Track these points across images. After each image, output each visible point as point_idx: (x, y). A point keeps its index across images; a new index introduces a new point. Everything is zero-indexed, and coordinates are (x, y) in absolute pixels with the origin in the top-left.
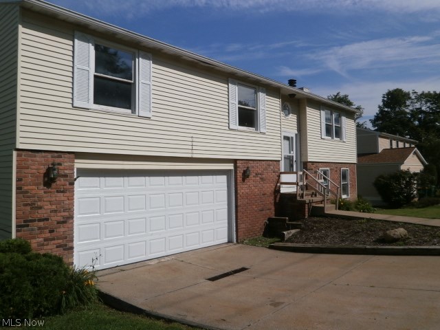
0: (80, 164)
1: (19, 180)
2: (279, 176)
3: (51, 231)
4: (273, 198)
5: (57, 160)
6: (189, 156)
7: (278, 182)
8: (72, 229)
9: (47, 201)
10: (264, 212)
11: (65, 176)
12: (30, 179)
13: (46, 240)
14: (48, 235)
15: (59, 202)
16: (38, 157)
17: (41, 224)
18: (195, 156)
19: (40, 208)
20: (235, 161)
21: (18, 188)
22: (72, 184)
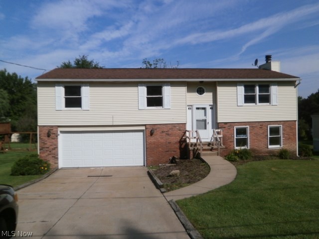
0: (60, 129)
1: (40, 135)
2: (185, 133)
3: (50, 152)
4: (179, 145)
5: (52, 129)
6: (112, 124)
7: (183, 136)
8: (57, 152)
9: (49, 142)
10: (170, 153)
11: (54, 134)
12: (43, 135)
13: (49, 154)
14: (50, 153)
15: (52, 142)
16: (45, 128)
17: (47, 149)
18: (114, 124)
19: (46, 144)
20: (145, 125)
21: (40, 138)
22: (57, 136)
